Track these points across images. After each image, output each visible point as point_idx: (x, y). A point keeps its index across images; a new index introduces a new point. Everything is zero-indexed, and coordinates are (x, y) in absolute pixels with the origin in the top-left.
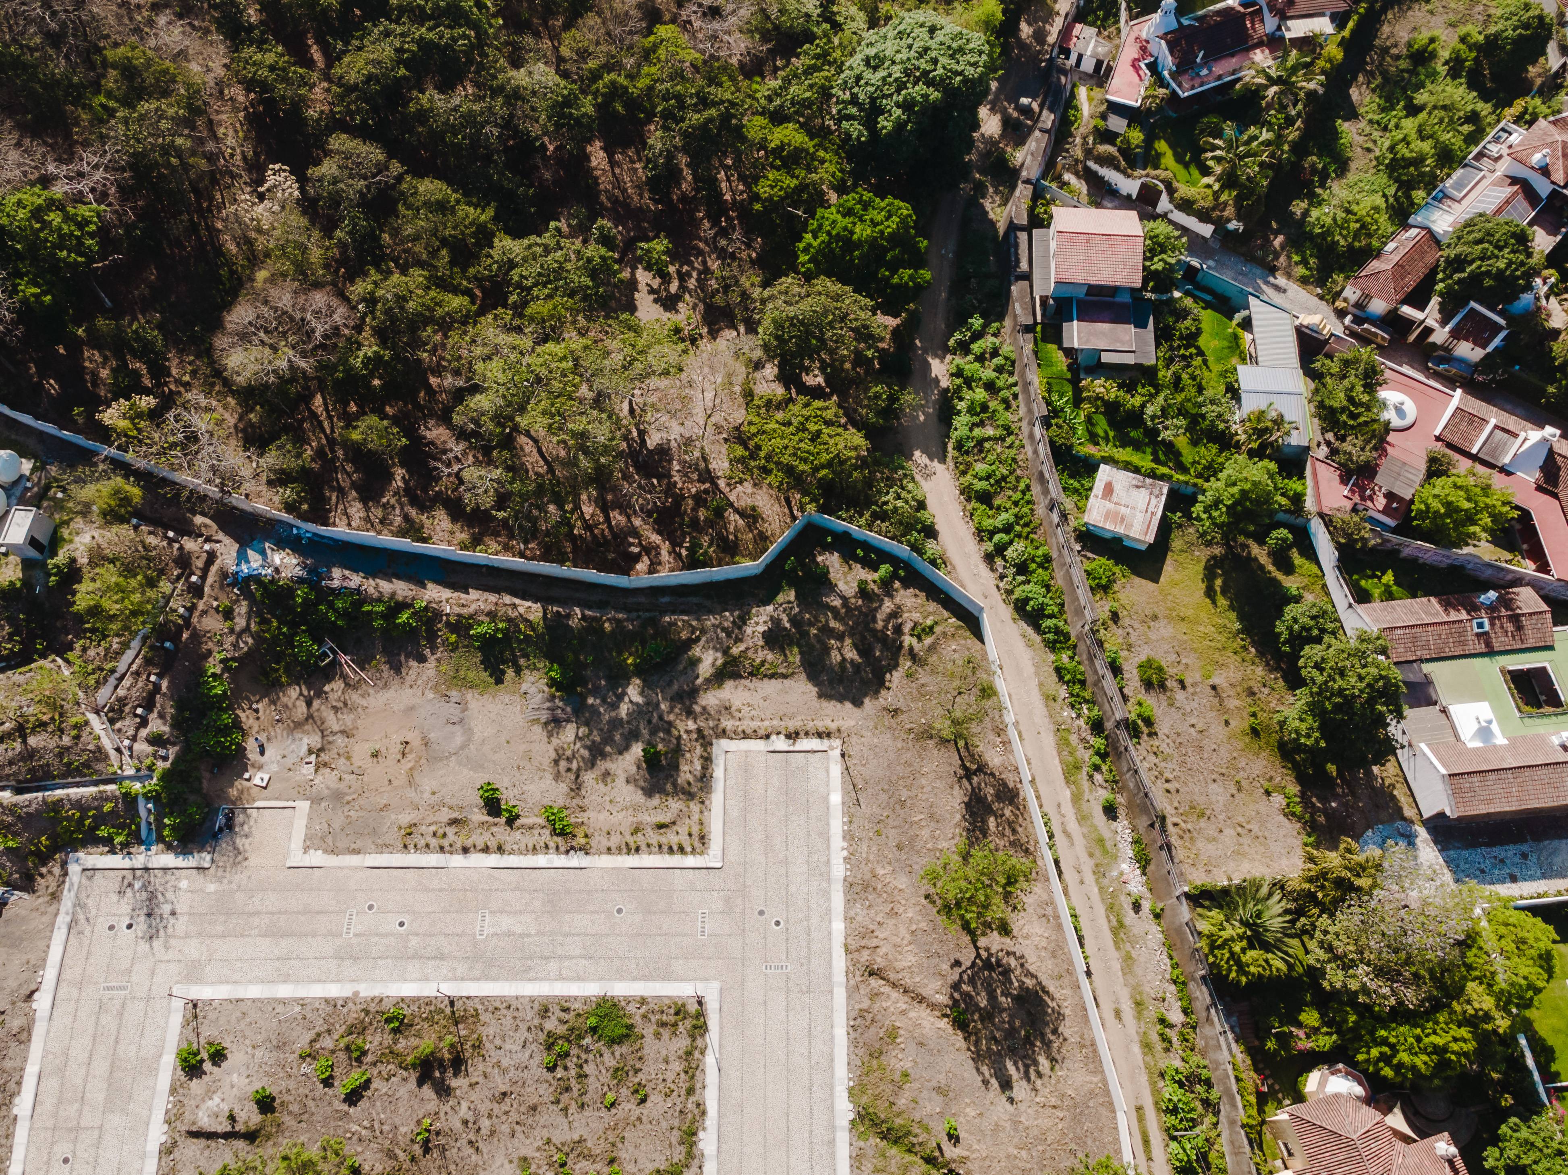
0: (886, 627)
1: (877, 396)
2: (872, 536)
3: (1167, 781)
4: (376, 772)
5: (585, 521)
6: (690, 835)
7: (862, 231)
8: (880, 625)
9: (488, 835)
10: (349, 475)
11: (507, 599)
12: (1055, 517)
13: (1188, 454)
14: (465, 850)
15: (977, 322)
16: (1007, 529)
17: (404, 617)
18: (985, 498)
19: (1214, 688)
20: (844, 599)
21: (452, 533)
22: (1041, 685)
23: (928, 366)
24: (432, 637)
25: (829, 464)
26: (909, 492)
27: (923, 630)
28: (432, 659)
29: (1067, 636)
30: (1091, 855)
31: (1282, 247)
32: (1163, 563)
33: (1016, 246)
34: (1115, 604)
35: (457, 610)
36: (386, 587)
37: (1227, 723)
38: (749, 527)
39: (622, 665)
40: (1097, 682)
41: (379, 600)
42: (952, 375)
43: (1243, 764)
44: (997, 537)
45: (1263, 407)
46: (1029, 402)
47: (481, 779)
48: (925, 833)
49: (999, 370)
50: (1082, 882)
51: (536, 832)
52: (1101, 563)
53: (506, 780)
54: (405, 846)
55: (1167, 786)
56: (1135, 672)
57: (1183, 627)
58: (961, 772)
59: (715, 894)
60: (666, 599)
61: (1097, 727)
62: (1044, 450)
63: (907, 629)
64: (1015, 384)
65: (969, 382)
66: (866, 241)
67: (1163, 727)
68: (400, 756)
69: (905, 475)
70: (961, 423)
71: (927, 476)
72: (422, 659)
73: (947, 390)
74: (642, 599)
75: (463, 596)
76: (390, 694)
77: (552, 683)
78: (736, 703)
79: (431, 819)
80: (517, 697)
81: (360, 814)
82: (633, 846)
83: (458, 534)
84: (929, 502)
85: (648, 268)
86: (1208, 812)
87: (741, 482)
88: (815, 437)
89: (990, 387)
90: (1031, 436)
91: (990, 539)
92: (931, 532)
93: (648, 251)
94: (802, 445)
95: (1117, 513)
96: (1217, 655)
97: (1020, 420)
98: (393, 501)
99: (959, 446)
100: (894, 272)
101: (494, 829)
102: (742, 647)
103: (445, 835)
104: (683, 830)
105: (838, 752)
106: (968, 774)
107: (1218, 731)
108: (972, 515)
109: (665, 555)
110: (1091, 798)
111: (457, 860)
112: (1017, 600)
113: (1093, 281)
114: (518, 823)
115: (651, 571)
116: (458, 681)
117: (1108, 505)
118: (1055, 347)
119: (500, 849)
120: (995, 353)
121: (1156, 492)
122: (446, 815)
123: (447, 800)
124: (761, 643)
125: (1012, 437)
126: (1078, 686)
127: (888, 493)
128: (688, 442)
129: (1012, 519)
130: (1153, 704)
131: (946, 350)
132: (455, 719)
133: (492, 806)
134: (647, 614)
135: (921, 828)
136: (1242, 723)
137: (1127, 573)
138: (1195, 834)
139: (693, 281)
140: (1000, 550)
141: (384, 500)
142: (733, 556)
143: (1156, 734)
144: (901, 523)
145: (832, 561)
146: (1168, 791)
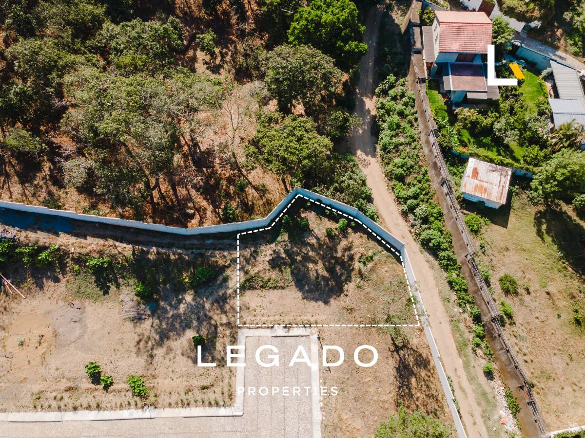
0: (343, 256)
1: (337, 119)
2: (335, 202)
3: (525, 355)
4: (21, 356)
5: (162, 194)
6: (223, 394)
7: (326, 18)
8: (339, 255)
9: (91, 397)
10: (13, 166)
11: (111, 242)
12: (445, 189)
13: (519, 152)
14: (75, 409)
15: (392, 78)
16: (415, 197)
17: (43, 255)
18: (401, 179)
19: (548, 293)
20: (318, 239)
21: (79, 202)
22: (440, 292)
23: (363, 103)
24: (63, 267)
25: (309, 157)
26: (357, 175)
27: (367, 258)
28: (64, 281)
29: (455, 262)
30: (479, 404)
31: (562, 35)
32: (509, 216)
33: (413, 34)
34: (483, 242)
35: (78, 250)
36: (32, 236)
37: (559, 316)
38: (261, 196)
39: (181, 283)
40: (477, 291)
41: (27, 245)
42: (378, 108)
43: (572, 343)
44: (409, 202)
45: (569, 121)
46: (426, 122)
47: (89, 358)
48: (372, 390)
49: (406, 104)
50: (475, 423)
51: (123, 394)
52: (473, 216)
53: (106, 358)
54: (35, 407)
55: (526, 358)
56: (498, 283)
57: (525, 255)
58: (392, 348)
59: (238, 434)
60: (209, 242)
61: (477, 319)
62: (436, 150)
63: (357, 257)
64: (416, 113)
65: (388, 112)
66: (329, 23)
67: (518, 318)
68: (37, 345)
69: (354, 165)
70: (385, 135)
71: (366, 166)
72: (57, 280)
73: (375, 117)
74: (196, 242)
75: (83, 241)
76: (35, 302)
77: (138, 294)
78: (252, 305)
79: (54, 387)
80: (117, 304)
81: (8, 384)
82: (186, 402)
83: (82, 203)
84: (368, 182)
85: (203, 49)
86: (553, 376)
87: (253, 168)
88: (300, 139)
89: (401, 114)
90: (428, 142)
91: (405, 203)
92: (369, 199)
93: (202, 39)
94: (291, 144)
95: (481, 187)
96: (548, 273)
97: (420, 133)
98: (41, 183)
99: (384, 149)
100: (346, 42)
101: (96, 393)
102: (256, 270)
103: (62, 398)
104: (218, 390)
105: (316, 336)
106: (397, 349)
107: (553, 321)
108: (393, 188)
109: (209, 213)
110: (476, 365)
111: (69, 416)
112: (424, 239)
113: (462, 51)
114: (112, 388)
115: (201, 223)
116: (80, 294)
117: (476, 182)
118: (436, 92)
119: (98, 407)
120: (403, 96)
121: (504, 173)
122: (64, 384)
123: (66, 374)
124: (268, 267)
125: (415, 143)
126: (463, 293)
127: (344, 176)
128: (224, 147)
129: (418, 191)
130: (511, 304)
131: (373, 93)
132: (76, 319)
133: (95, 377)
134: (198, 251)
135: (369, 386)
136: (568, 316)
137: (489, 222)
138: (546, 390)
139: (229, 57)
140: (411, 209)
141: (36, 183)
142: (250, 215)
143: (514, 323)
144: (352, 194)
145: (311, 217)
146: (526, 361)
